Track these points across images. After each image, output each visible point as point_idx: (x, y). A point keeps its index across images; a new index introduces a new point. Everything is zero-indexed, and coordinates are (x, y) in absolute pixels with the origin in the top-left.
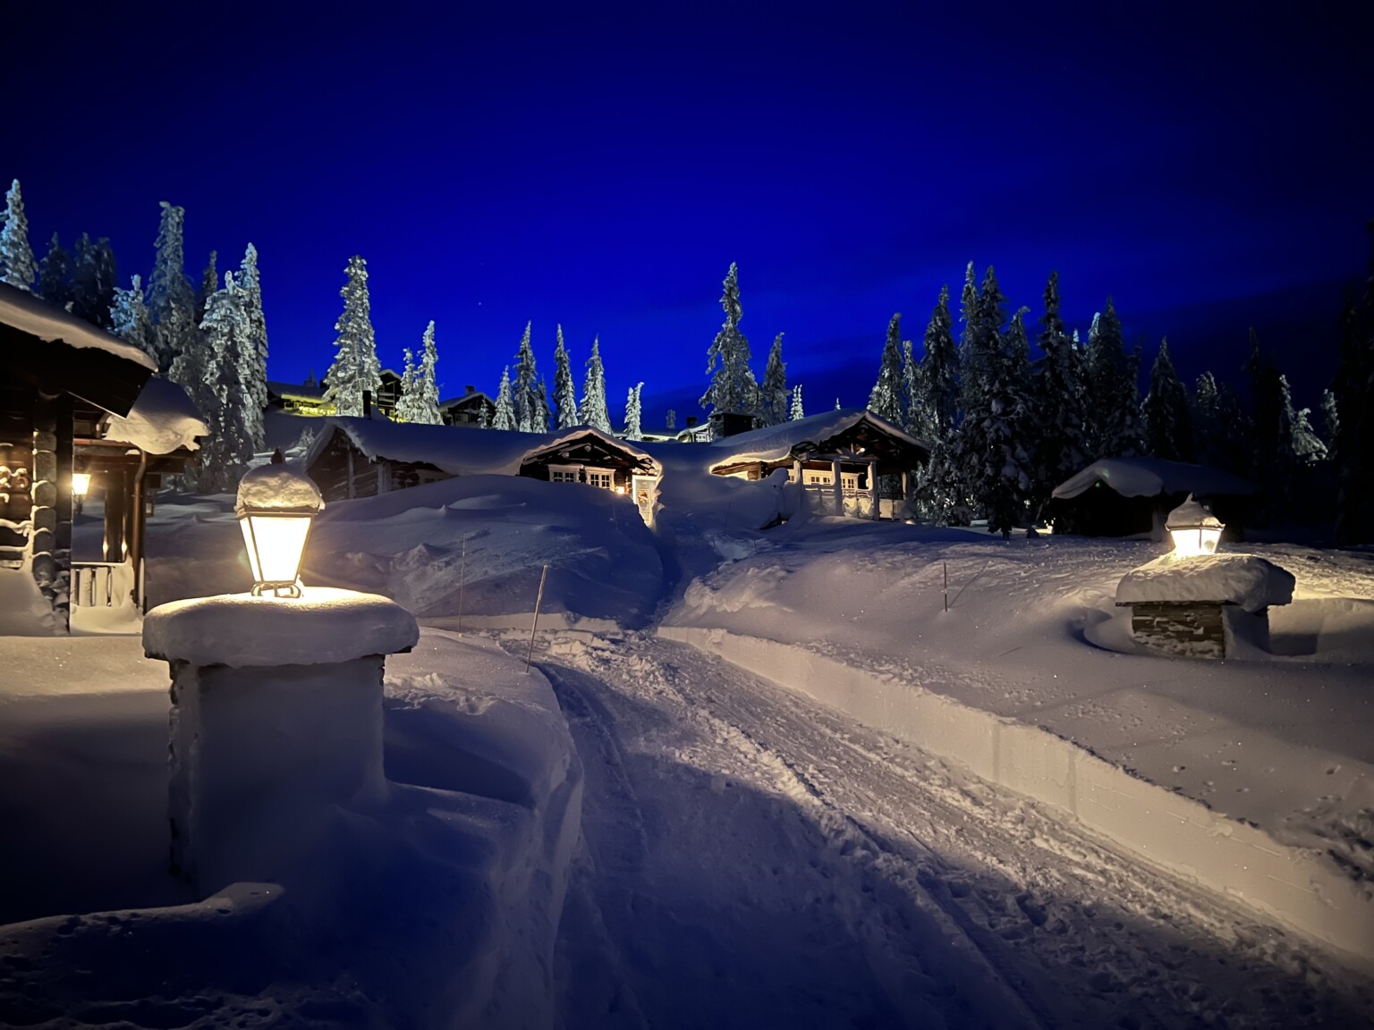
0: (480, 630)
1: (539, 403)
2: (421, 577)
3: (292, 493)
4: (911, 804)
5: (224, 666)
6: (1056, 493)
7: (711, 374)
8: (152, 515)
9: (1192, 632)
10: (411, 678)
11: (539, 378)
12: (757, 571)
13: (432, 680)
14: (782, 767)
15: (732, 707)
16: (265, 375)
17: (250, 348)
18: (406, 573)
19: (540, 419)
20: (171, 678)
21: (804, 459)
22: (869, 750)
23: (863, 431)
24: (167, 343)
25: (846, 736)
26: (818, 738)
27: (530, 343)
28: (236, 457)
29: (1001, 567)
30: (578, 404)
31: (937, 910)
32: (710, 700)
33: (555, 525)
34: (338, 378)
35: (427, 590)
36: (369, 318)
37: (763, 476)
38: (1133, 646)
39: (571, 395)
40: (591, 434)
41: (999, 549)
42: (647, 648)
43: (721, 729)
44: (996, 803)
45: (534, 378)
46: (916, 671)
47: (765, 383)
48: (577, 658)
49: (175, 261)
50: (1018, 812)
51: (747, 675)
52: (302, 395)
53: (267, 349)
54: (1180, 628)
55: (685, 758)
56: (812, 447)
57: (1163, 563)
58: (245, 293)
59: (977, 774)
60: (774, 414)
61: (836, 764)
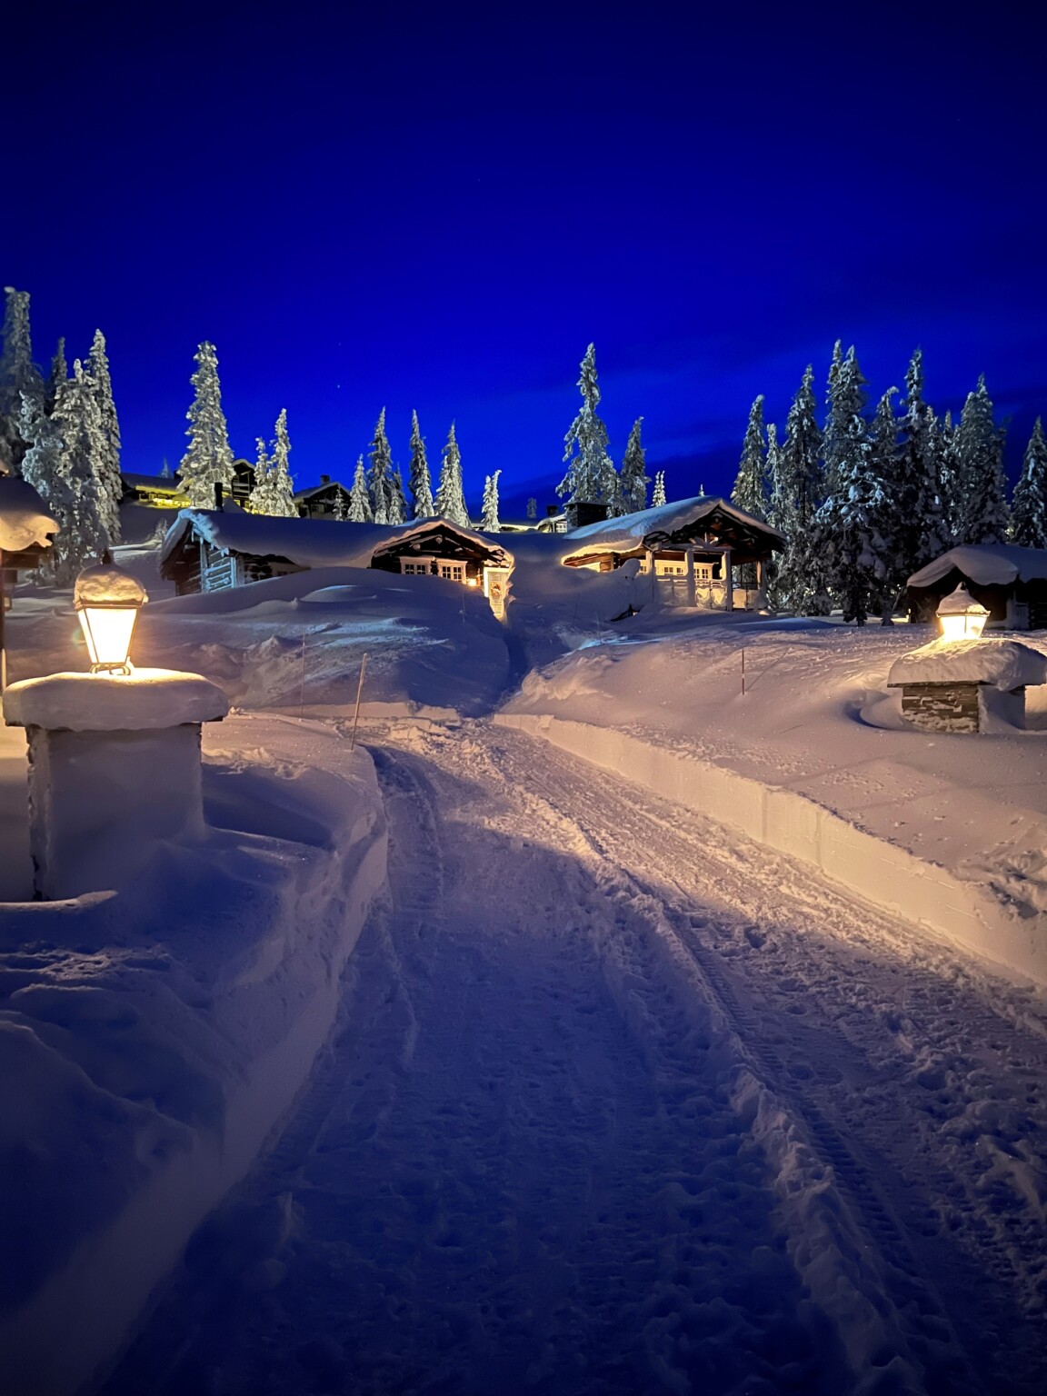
0: (327, 718)
1: (394, 492)
2: (275, 667)
3: (119, 589)
4: (685, 861)
5: (70, 731)
6: (911, 581)
7: (569, 461)
8: (10, 608)
9: (952, 710)
10: (241, 752)
11: (394, 467)
12: (586, 660)
13: (259, 753)
14: (577, 831)
15: (548, 784)
16: (118, 466)
17: (102, 438)
18: (258, 665)
19: (396, 509)
20: (29, 742)
21: (657, 549)
22: (661, 819)
23: (717, 520)
24: (19, 435)
25: (644, 807)
26: (619, 809)
27: (385, 430)
28: (92, 550)
29: (799, 653)
30: (434, 494)
31: (671, 935)
32: (529, 778)
33: (404, 617)
34: (191, 469)
35: (279, 681)
36: (221, 407)
37: (616, 567)
38: (901, 723)
39: (427, 484)
40: (442, 526)
41: (803, 636)
42: (481, 734)
43: (531, 802)
44: (758, 859)
45: (390, 467)
46: (708, 748)
47: (624, 471)
48: (413, 743)
49: (23, 348)
50: (774, 866)
51: (569, 757)
52: (157, 486)
53: (120, 440)
54: (942, 706)
55: (494, 825)
56: (664, 536)
57: (932, 647)
58: (95, 381)
59: (751, 836)
60: (632, 501)
61: (628, 829)
